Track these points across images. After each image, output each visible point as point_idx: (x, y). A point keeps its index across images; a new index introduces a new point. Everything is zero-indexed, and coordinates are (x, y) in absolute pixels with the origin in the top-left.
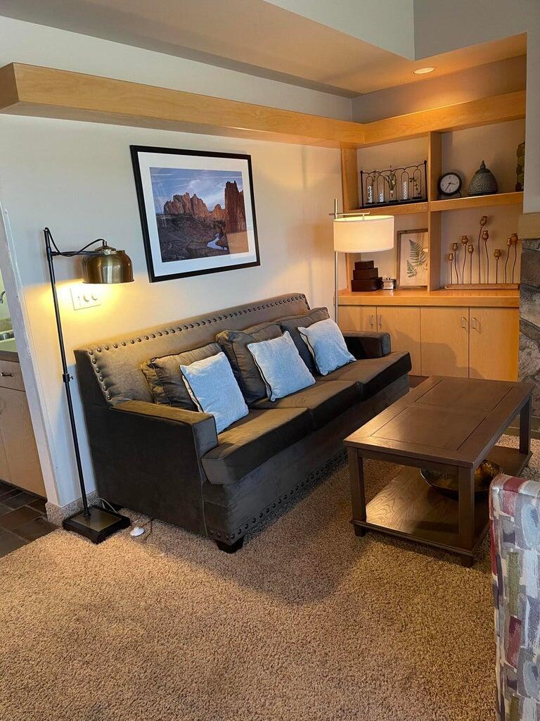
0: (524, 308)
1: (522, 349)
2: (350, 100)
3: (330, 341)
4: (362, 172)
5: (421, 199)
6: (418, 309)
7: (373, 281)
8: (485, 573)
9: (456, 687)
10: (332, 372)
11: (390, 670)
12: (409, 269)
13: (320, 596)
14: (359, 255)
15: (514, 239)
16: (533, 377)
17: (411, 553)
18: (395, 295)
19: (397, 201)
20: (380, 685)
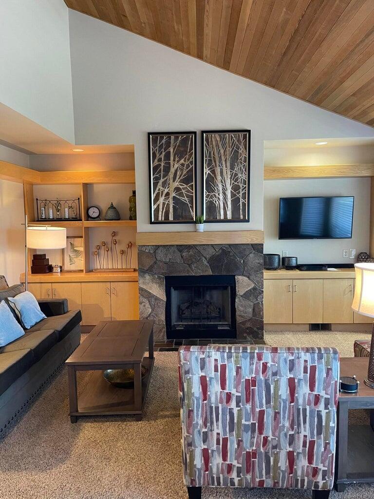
0: (141, 281)
1: (141, 303)
2: (28, 155)
3: (31, 305)
4: (37, 199)
5: (77, 219)
6: (80, 284)
7: (47, 267)
8: (149, 421)
9: (152, 476)
10: (33, 326)
11: (117, 481)
12: (70, 260)
13: (62, 461)
14: (35, 250)
15: (130, 244)
16: (147, 318)
17: (108, 423)
18: (61, 275)
19: (61, 219)
20: (114, 490)
